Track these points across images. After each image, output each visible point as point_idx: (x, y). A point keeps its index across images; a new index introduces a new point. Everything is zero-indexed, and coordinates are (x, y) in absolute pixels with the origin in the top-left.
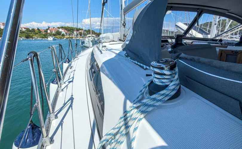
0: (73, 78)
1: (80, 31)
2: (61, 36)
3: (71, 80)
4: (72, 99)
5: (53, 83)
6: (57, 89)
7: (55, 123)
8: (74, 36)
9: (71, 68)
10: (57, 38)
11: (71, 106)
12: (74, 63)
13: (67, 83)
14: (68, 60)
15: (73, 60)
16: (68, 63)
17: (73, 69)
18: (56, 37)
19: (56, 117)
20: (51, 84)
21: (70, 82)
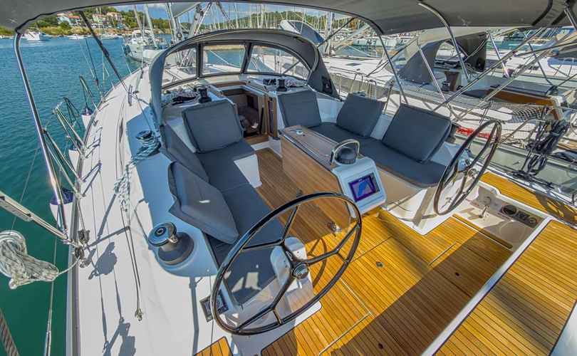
0: (100, 140)
1: (109, 14)
2: (59, 27)
3: (97, 143)
4: (99, 164)
5: (72, 149)
6: (80, 157)
7: (83, 186)
8: (97, 27)
9: (95, 125)
10: (51, 34)
11: (99, 171)
12: (99, 116)
13: (92, 148)
14: (89, 109)
15: (97, 109)
16: (90, 114)
17: (99, 126)
18: (47, 32)
19: (84, 181)
20: (70, 151)
21: (95, 146)
